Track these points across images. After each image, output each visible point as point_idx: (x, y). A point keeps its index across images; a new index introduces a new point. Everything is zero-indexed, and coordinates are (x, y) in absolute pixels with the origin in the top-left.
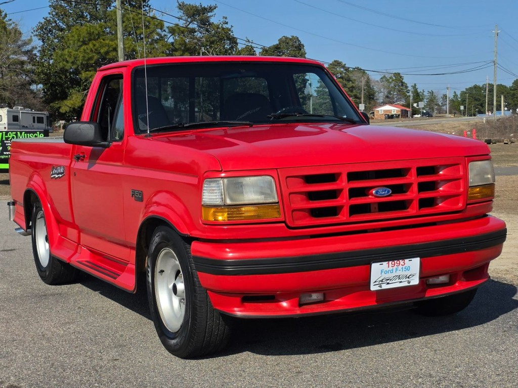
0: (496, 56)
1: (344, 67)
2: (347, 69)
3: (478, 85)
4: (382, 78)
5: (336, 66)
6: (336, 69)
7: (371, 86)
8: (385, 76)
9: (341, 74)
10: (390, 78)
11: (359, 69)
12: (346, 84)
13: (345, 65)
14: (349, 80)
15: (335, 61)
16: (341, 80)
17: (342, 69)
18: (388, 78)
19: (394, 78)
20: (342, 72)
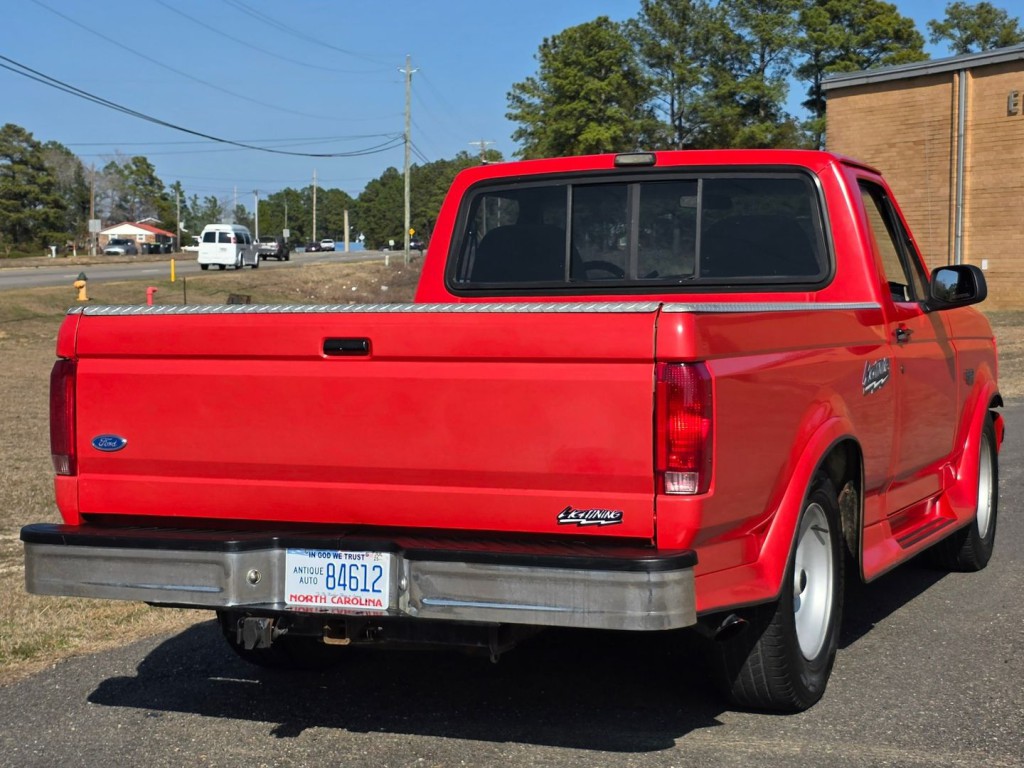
0: (408, 124)
1: (28, 139)
2: (36, 146)
3: (292, 188)
4: (107, 167)
5: (11, 136)
6: (11, 143)
7: (87, 184)
8: (113, 163)
9: (22, 153)
10: (127, 167)
11: (58, 147)
12: (33, 177)
13: (31, 134)
14: (41, 168)
15: (9, 126)
16: (22, 167)
17: (24, 145)
18: (121, 167)
19: (134, 168)
20: (25, 149)
